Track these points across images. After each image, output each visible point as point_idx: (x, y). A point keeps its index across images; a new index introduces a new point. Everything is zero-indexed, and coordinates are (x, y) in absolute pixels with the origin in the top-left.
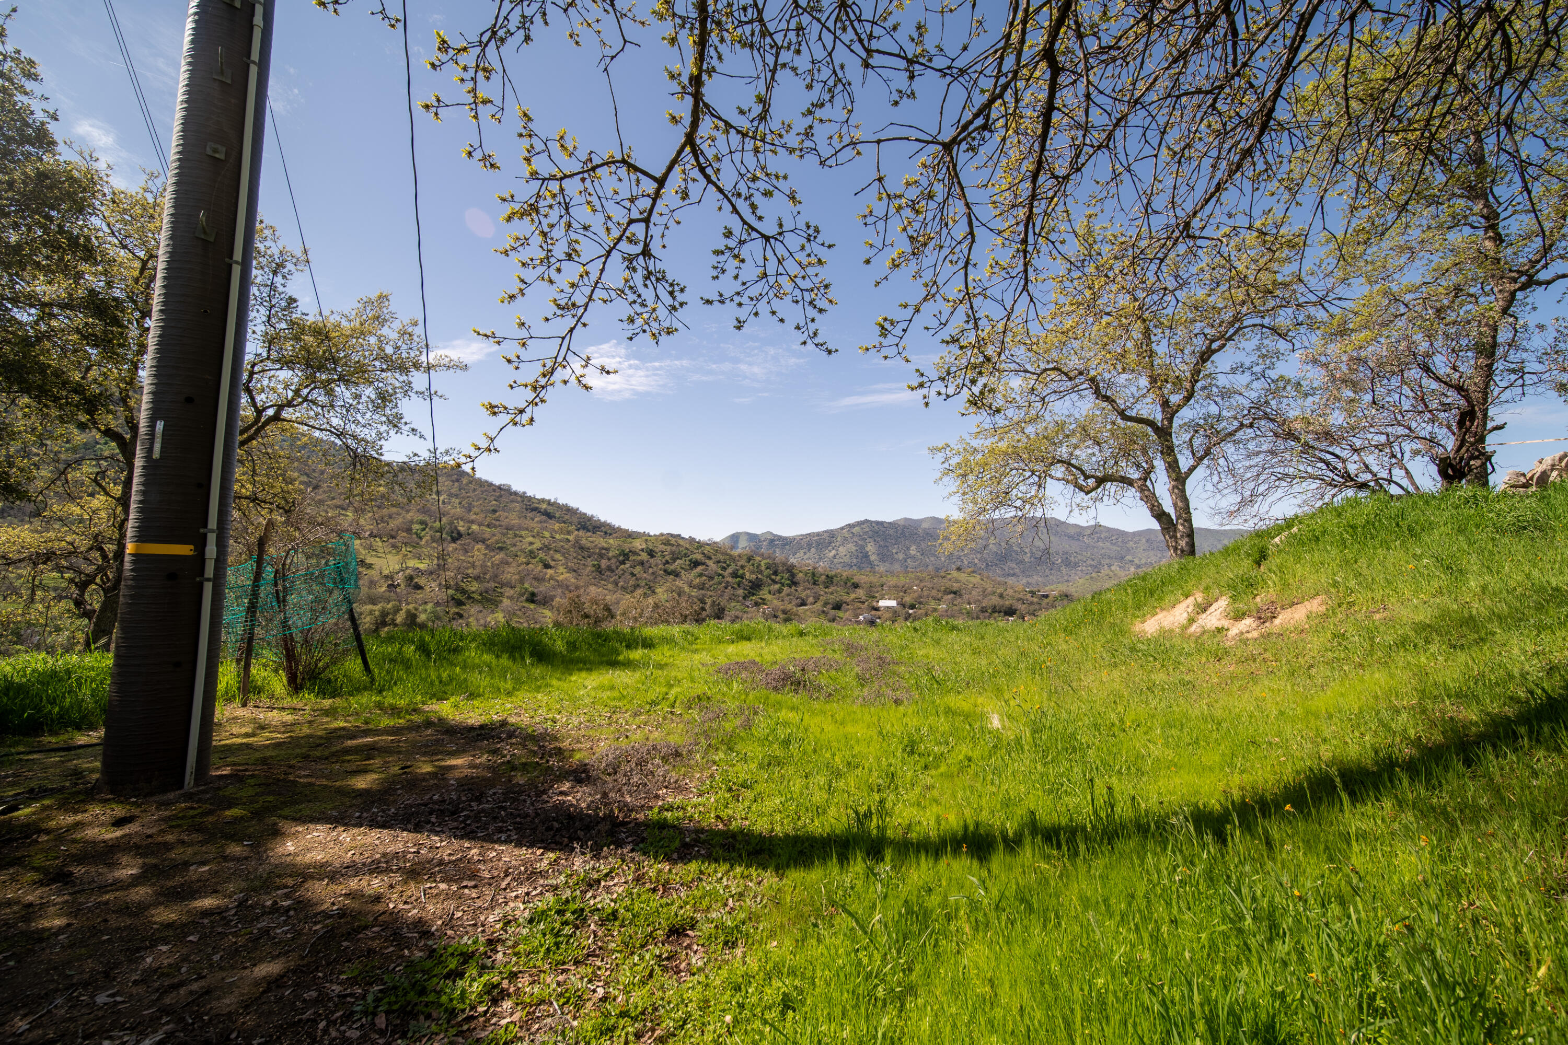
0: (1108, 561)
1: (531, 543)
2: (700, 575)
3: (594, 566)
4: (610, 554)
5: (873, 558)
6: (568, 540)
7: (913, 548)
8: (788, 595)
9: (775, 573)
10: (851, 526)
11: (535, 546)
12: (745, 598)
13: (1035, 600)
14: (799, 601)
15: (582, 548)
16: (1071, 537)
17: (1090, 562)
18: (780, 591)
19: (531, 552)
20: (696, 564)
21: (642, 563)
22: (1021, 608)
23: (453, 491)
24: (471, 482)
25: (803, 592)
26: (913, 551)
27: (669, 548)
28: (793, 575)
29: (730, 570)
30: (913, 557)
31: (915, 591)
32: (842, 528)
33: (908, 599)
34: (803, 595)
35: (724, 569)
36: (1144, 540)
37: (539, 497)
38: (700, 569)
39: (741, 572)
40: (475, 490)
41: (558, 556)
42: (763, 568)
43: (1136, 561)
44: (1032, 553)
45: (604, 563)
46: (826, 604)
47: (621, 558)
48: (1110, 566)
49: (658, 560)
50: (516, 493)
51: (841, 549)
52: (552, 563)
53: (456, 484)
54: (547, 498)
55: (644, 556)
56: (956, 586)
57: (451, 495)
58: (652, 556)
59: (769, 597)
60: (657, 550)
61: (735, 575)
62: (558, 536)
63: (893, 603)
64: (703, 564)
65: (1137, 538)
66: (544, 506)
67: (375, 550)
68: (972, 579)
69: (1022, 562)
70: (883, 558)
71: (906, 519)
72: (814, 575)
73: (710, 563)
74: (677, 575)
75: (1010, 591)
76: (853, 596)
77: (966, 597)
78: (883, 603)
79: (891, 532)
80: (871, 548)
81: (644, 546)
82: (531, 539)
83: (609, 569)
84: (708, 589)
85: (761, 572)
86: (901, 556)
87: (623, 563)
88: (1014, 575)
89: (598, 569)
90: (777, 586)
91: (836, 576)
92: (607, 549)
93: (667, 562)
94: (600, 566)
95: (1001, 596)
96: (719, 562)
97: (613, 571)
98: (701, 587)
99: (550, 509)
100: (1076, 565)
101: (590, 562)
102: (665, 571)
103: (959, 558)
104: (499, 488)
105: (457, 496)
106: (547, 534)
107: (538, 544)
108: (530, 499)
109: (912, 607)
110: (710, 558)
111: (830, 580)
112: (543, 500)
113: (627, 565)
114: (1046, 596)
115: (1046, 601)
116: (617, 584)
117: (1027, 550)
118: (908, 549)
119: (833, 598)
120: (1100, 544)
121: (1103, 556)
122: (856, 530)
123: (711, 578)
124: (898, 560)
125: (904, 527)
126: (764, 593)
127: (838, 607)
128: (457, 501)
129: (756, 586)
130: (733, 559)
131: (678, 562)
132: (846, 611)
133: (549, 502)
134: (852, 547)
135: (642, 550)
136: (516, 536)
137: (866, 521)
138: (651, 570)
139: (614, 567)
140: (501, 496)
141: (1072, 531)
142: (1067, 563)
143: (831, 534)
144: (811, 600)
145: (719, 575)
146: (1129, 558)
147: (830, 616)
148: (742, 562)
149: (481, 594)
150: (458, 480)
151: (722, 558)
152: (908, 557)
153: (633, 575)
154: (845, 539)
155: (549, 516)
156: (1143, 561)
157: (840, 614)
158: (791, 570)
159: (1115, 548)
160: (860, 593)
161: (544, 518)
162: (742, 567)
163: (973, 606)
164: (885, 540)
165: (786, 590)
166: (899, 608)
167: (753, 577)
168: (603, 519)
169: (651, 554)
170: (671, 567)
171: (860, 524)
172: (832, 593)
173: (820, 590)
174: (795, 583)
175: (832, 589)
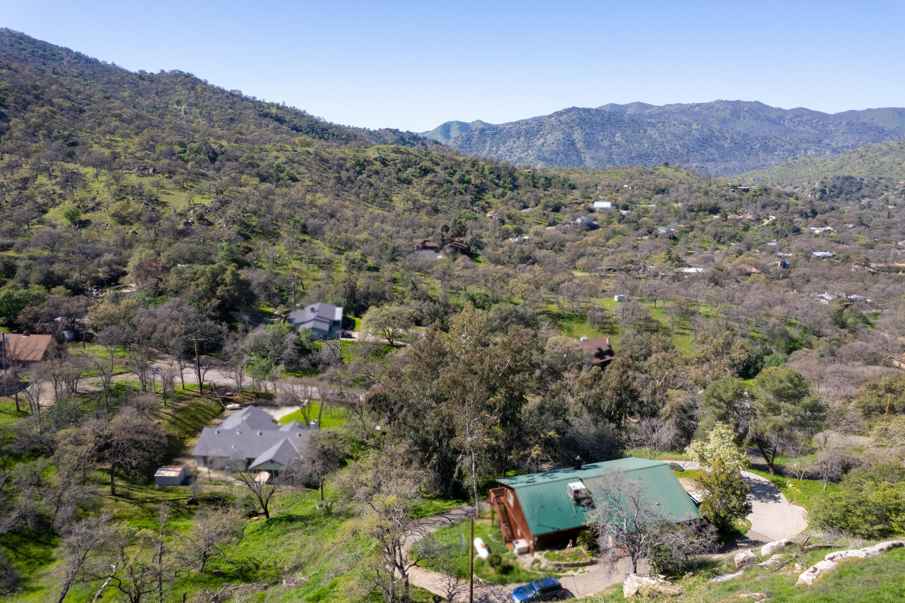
0: (805, 145)
1: (277, 158)
2: (431, 183)
3: (336, 178)
4: (348, 165)
5: (579, 145)
6: (309, 153)
7: (618, 134)
8: (512, 199)
9: (499, 177)
10: (559, 114)
11: (280, 161)
12: (472, 203)
13: (737, 195)
14: (522, 204)
15: (324, 160)
16: (772, 121)
17: (788, 146)
18: (503, 195)
19: (278, 166)
20: (425, 172)
21: (377, 173)
22: (724, 205)
23: (191, 100)
24: (205, 90)
25: (524, 194)
26: (618, 137)
27: (399, 156)
28: (515, 179)
29: (457, 176)
30: (618, 144)
31: (626, 191)
32: (550, 116)
33: (621, 199)
34: (525, 199)
35: (452, 174)
36: (844, 123)
37: (268, 101)
38: (429, 177)
39: (467, 177)
40: (210, 98)
41: (302, 169)
42: (487, 172)
43: (833, 145)
44: (732, 138)
45: (344, 174)
46: (546, 207)
47: (358, 168)
48: (806, 150)
49: (391, 169)
50: (246, 99)
51: (549, 137)
52: (298, 176)
53: (192, 92)
54: (276, 102)
55: (378, 166)
56: (663, 182)
57: (190, 105)
58: (386, 165)
59: (493, 200)
60: (389, 158)
61: (462, 181)
62: (299, 149)
63: (607, 205)
64: (432, 171)
65: (838, 121)
66: (274, 111)
67: (162, 187)
68: (678, 174)
69: (722, 147)
70: (590, 144)
71: (612, 105)
72: (533, 177)
73: (438, 169)
74: (410, 183)
75: (714, 187)
76: (570, 198)
77: (674, 195)
78: (598, 205)
79: (598, 119)
80: (577, 135)
81: (377, 155)
82: (275, 153)
83: (349, 179)
84: (439, 197)
85: (485, 177)
86: (606, 143)
87: (360, 173)
88: (713, 160)
89: (339, 180)
90: (500, 190)
91: (554, 178)
92: (344, 159)
93: (400, 170)
94: (340, 178)
95: (706, 193)
96: (446, 168)
97: (353, 182)
98: (433, 195)
99: (280, 114)
100: (774, 149)
101: (331, 174)
102: (398, 179)
103: (662, 144)
104: (232, 94)
105: (196, 105)
106: (289, 147)
107: (282, 159)
108: (260, 104)
109: (626, 208)
110: (438, 164)
111: (549, 182)
112: (272, 105)
113: (365, 176)
114: (747, 191)
115: (747, 195)
116: (358, 195)
117: (728, 136)
118: (614, 136)
119: (552, 201)
120: (800, 128)
121: (801, 140)
122: (564, 118)
123: (441, 185)
124: (603, 147)
125: (610, 113)
126: (488, 196)
127: (557, 209)
128: (198, 110)
129: (481, 190)
130: (459, 164)
131: (409, 170)
132: (565, 213)
133: (278, 107)
134: (559, 135)
135: (376, 159)
136: (261, 150)
137: (574, 108)
138: (386, 179)
139: (353, 178)
140: (234, 103)
141: (773, 115)
142: (766, 148)
143: (540, 122)
144: (532, 203)
145: (448, 182)
146: (827, 141)
147: (550, 220)
148: (467, 167)
149: (261, 228)
150: (193, 88)
151: (448, 163)
152: (613, 143)
153: (371, 185)
154: (553, 127)
155: (281, 121)
156: (840, 145)
157: (559, 215)
158: (512, 173)
159: (814, 131)
160: (577, 193)
161: (276, 123)
162: (468, 172)
163: (680, 204)
164: (591, 127)
165: (509, 194)
166: (614, 209)
167: (478, 181)
168: (328, 121)
169: (384, 162)
170: (404, 175)
171: (568, 111)
172: (551, 196)
173: (540, 192)
174: (516, 187)
175: (551, 191)
